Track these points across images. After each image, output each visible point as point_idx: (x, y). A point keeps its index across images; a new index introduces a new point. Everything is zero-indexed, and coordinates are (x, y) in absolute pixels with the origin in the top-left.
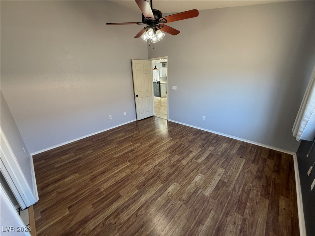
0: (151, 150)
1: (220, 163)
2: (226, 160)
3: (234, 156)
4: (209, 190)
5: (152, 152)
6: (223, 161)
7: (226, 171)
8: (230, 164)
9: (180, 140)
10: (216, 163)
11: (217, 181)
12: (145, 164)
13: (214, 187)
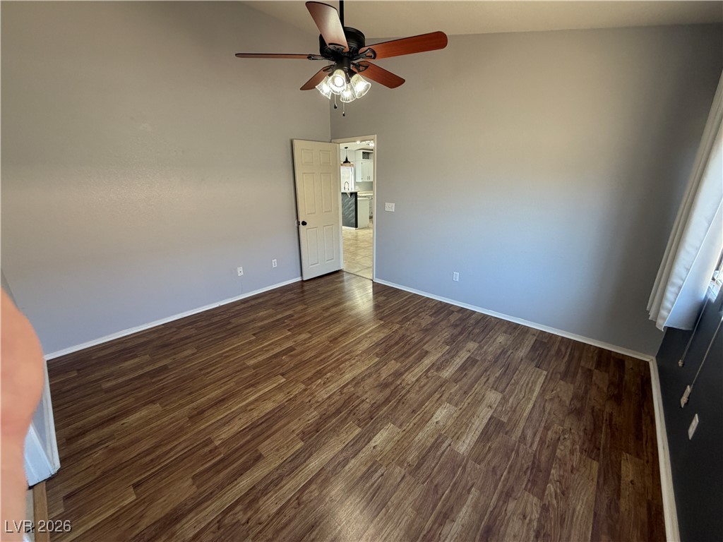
0: (335, 348)
1: (492, 380)
2: (505, 371)
3: (522, 362)
4: (467, 441)
5: (338, 353)
6: (497, 375)
7: (503, 398)
8: (513, 381)
9: (402, 327)
10: (483, 379)
11: (485, 421)
12: (320, 381)
13: (478, 433)
